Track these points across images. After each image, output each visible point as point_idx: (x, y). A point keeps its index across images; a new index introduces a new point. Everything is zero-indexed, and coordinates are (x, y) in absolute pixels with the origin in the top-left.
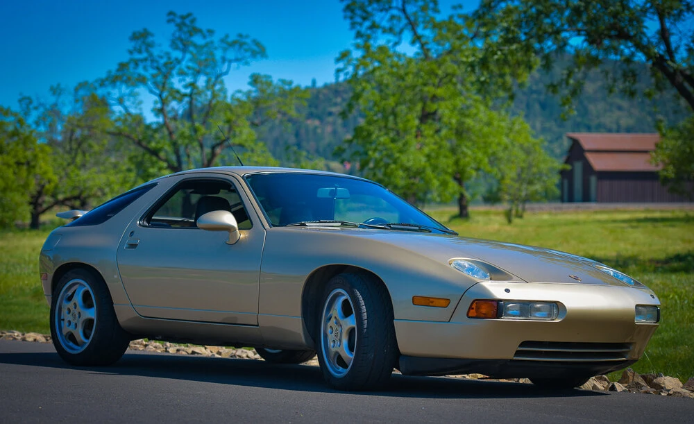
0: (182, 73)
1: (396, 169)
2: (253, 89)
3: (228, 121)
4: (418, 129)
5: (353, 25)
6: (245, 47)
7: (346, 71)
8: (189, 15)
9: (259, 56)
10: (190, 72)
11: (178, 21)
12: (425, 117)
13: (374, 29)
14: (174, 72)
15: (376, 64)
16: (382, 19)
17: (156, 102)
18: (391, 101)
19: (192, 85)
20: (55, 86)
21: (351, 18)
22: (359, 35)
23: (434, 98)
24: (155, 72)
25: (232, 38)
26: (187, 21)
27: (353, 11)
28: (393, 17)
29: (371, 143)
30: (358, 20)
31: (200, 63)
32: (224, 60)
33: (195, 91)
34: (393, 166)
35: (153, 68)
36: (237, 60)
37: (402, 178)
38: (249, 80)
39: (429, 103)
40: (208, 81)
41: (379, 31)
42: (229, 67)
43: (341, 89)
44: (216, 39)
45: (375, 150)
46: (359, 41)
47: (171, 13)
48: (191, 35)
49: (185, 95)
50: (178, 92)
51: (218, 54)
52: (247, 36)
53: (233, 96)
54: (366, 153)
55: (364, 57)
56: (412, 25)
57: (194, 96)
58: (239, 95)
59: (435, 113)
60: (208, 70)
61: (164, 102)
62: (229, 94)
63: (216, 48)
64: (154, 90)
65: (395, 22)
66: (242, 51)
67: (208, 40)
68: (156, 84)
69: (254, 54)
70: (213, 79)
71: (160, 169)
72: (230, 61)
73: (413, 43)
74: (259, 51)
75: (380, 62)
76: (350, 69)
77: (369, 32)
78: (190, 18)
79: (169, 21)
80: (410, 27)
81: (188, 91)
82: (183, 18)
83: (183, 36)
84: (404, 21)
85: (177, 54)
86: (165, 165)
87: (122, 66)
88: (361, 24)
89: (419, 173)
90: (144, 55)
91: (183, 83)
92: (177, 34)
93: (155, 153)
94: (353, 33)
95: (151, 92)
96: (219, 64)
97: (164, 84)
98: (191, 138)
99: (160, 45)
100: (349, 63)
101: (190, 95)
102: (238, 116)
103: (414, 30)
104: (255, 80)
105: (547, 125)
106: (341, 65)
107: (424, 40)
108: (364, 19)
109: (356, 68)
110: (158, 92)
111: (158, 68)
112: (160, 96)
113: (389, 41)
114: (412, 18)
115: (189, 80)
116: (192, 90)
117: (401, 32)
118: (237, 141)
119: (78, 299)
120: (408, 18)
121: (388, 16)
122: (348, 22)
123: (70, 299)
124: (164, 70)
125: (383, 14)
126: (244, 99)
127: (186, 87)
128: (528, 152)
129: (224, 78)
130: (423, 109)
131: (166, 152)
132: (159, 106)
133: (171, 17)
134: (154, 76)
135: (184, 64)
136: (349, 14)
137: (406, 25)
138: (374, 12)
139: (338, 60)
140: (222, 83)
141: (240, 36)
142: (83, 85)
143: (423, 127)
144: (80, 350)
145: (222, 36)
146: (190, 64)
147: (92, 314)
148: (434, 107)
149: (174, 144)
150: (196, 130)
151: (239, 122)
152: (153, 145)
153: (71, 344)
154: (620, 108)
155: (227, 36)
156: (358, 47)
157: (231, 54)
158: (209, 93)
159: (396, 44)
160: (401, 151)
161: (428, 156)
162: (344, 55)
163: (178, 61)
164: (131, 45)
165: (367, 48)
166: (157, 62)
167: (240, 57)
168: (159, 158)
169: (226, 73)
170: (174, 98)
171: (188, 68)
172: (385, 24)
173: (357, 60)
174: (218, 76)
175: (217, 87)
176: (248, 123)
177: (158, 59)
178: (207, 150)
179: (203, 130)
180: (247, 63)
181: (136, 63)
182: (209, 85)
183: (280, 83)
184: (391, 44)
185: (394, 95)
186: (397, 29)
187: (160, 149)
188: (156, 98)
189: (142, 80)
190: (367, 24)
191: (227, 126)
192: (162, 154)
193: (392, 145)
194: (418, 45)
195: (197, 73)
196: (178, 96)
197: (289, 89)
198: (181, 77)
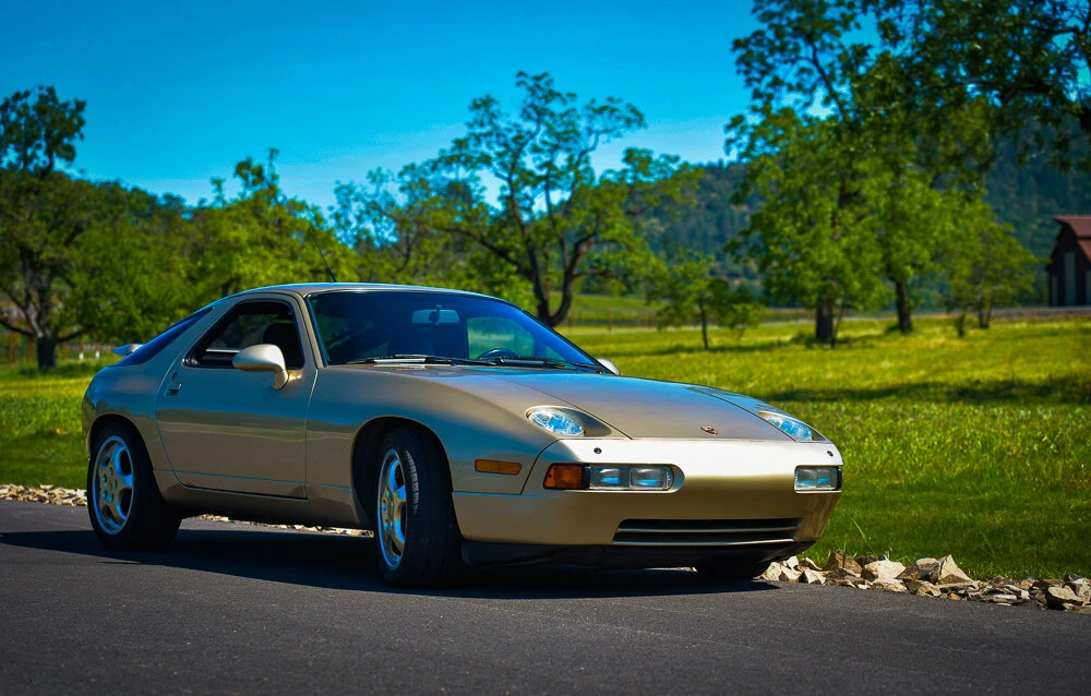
0: (536, 150)
1: (805, 269)
2: (629, 167)
3: (595, 210)
4: (834, 214)
5: (749, 82)
6: (617, 114)
7: (739, 142)
8: (545, 75)
9: (635, 125)
10: (546, 148)
11: (531, 83)
12: (846, 198)
13: (778, 87)
14: (526, 148)
15: (780, 132)
16: (787, 72)
17: (503, 188)
18: (799, 180)
19: (549, 165)
20: (374, 171)
21: (746, 73)
23: (855, 174)
24: (501, 149)
25: (600, 102)
26: (542, 83)
27: (748, 64)
28: (802, 70)
29: (774, 235)
30: (756, 75)
31: (558, 136)
32: (590, 131)
33: (553, 173)
34: (800, 265)
35: (500, 144)
36: (606, 131)
37: (812, 280)
38: (623, 156)
39: (848, 181)
40: (570, 159)
41: (784, 89)
42: (597, 140)
44: (579, 105)
45: (777, 244)
46: (759, 103)
47: (521, 74)
48: (547, 101)
49: (540, 179)
50: (531, 173)
51: (582, 124)
52: (620, 100)
53: (602, 178)
54: (767, 249)
55: (764, 124)
56: (827, 80)
57: (552, 179)
58: (610, 176)
59: (857, 194)
60: (571, 144)
61: (514, 187)
62: (597, 175)
63: (579, 117)
64: (501, 172)
65: (805, 76)
66: (613, 119)
67: (570, 106)
68: (502, 164)
69: (629, 123)
70: (576, 158)
71: (509, 274)
72: (598, 133)
73: (826, 102)
74: (636, 118)
75: (784, 129)
76: (745, 139)
77: (770, 90)
78: (546, 79)
79: (518, 84)
80: (823, 82)
81: (544, 172)
82: (537, 79)
83: (537, 103)
84: (817, 75)
85: (530, 126)
86: (514, 268)
87: (460, 144)
88: (759, 81)
89: (836, 272)
90: (488, 128)
91: (538, 163)
92: (529, 101)
93: (502, 253)
94: (749, 92)
95: (497, 175)
96: (584, 136)
97: (514, 165)
98: (549, 234)
99: (508, 115)
100: (743, 131)
101: (546, 178)
102: (607, 204)
103: (829, 86)
104: (630, 156)
105: (1047, 204)
106: (732, 134)
107: (841, 98)
108: (763, 73)
109: (753, 137)
110: (506, 175)
111: (505, 145)
112: (509, 180)
113: (797, 102)
114: (827, 72)
115: (545, 158)
116: (549, 171)
117: (812, 90)
118: (608, 235)
120: (821, 70)
121: (795, 69)
122: (743, 78)
124: (513, 146)
125: (788, 66)
126: (616, 180)
127: (541, 167)
128: (988, 241)
129: (590, 154)
130: (842, 189)
131: (517, 250)
132: (508, 192)
133: (522, 78)
134: (500, 155)
135: (538, 137)
136: (743, 67)
137: (819, 79)
138: (777, 64)
139: (728, 128)
140: (587, 161)
141: (611, 99)
142: (410, 168)
143: (840, 213)
145: (587, 101)
146: (546, 138)
148: (855, 186)
149: (528, 241)
150: (554, 223)
151: (610, 211)
152: (501, 243)
153: (108, 520)
155: (593, 101)
156: (754, 109)
157: (598, 125)
158: (571, 174)
159: (807, 104)
160: (811, 245)
161: (847, 251)
162: (737, 122)
163: (532, 135)
164: (471, 116)
165: (766, 111)
166: (504, 136)
167: (610, 126)
168: (509, 260)
169: (593, 148)
170: (526, 183)
171: (544, 142)
172: (792, 79)
173: (754, 127)
174: (584, 152)
175: (581, 167)
176: (621, 212)
177: (506, 133)
178: (569, 247)
180: (619, 135)
181: (478, 138)
182: (572, 164)
183: (662, 160)
184: (797, 107)
185: (802, 171)
186: (808, 86)
187: (511, 249)
188: (505, 183)
189: (486, 160)
190: (768, 79)
191: (594, 216)
192: (512, 255)
193: (800, 238)
194: (834, 105)
195: (555, 149)
196: (531, 179)
197: (675, 167)
198: (536, 155)
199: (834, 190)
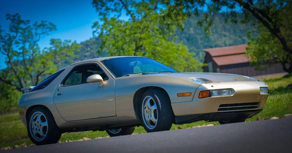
0: (17, 43)
2: (52, 46)
3: (43, 63)
5: (97, 10)
6: (46, 26)
7: (97, 32)
8: (17, 14)
9: (53, 30)
10: (21, 42)
11: (12, 18)
12: (138, 48)
13: (108, 11)
14: (13, 43)
15: (111, 27)
16: (111, 5)
17: (6, 58)
18: (120, 43)
19: (23, 48)
21: (96, 6)
22: (101, 14)
23: (140, 39)
24: (4, 44)
25: (39, 23)
26: (16, 18)
27: (96, 3)
28: (116, 4)
30: (100, 7)
31: (25, 37)
32: (36, 34)
33: (25, 51)
35: (3, 42)
36: (43, 33)
38: (50, 42)
39: (138, 41)
41: (110, 11)
42: (40, 37)
43: (89, 44)
44: (31, 24)
46: (101, 17)
47: (8, 15)
48: (19, 24)
49: (20, 53)
50: (16, 52)
51: (34, 31)
52: (46, 22)
53: (43, 51)
55: (105, 24)
56: (126, 6)
57: (24, 53)
58: (46, 50)
59: (142, 46)
60: (30, 40)
61: (10, 58)
62: (41, 50)
63: (32, 29)
64: (4, 52)
65: (117, 6)
66: (45, 28)
67: (28, 25)
68: (5, 50)
69: (51, 30)
70: (33, 44)
71: (13, 90)
72: (40, 34)
73: (127, 14)
74: (53, 28)
75: (112, 25)
76: (99, 30)
77: (105, 12)
78: (17, 16)
79: (7, 19)
80: (124, 7)
81: (21, 51)
82: (14, 16)
83: (15, 25)
84: (121, 5)
85: (13, 34)
86: (15, 87)
88: (101, 9)
91: (18, 47)
92: (12, 24)
93: (9, 82)
94: (98, 13)
95: (3, 54)
96: (34, 36)
97: (9, 49)
98: (25, 73)
99: (5, 31)
100: (98, 27)
101: (23, 53)
102: (47, 60)
103: (126, 8)
104: (53, 42)
105: (191, 48)
106: (95, 29)
107: (132, 13)
108: (102, 6)
109: (102, 30)
110: (6, 53)
111: (5, 42)
112: (8, 55)
113: (115, 15)
114: (125, 3)
115: (21, 45)
116: (23, 50)
117: (120, 10)
118: (48, 72)
119: (39, 119)
120: (123, 3)
121: (113, 4)
122: (95, 8)
123: (35, 120)
124: (8, 42)
125: (111, 2)
126: (49, 51)
127: (20, 49)
128: (187, 60)
129: (38, 43)
130: (136, 45)
131: (15, 82)
132: (8, 60)
133: (8, 16)
134: (3, 46)
135: (17, 38)
136: (95, 5)
137: (122, 6)
138: (107, 2)
139: (93, 27)
140: (37, 45)
141: (43, 21)
143: (137, 53)
144: (42, 139)
145: (34, 23)
146: (20, 38)
147: (46, 124)
148: (141, 43)
149: (18, 77)
150: (27, 69)
151: (48, 63)
152: (8, 79)
153: (38, 138)
154: (225, 36)
155: (36, 23)
156: (101, 20)
157: (39, 31)
158: (31, 51)
159: (119, 16)
162: (95, 24)
163: (15, 38)
165: (105, 19)
166: (4, 39)
167: (44, 31)
168: (12, 85)
169: (39, 40)
170: (15, 55)
171: (20, 40)
172: (113, 7)
173: (102, 26)
174: (35, 42)
175: (35, 47)
176: (52, 63)
177: (4, 37)
178: (34, 78)
179: (31, 68)
180: (48, 34)
182: (31, 47)
183: (65, 42)
184: (116, 16)
185: (121, 40)
186: (118, 9)
188: (6, 56)
190: (104, 8)
191: (42, 65)
192: (12, 83)
194: (129, 15)
195: (24, 42)
196: (16, 54)
197: (70, 44)
198: (17, 45)
199: (134, 46)
